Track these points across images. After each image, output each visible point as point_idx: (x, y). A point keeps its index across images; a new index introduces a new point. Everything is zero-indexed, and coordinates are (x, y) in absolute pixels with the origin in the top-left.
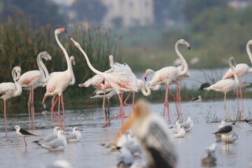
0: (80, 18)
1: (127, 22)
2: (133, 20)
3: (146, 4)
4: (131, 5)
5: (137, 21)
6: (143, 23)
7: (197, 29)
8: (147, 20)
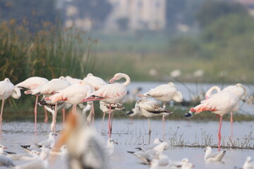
0: (81, 15)
1: (134, 24)
2: (141, 22)
3: (158, 5)
4: (140, 5)
5: (146, 24)
6: (152, 27)
7: (209, 38)
8: (157, 23)
